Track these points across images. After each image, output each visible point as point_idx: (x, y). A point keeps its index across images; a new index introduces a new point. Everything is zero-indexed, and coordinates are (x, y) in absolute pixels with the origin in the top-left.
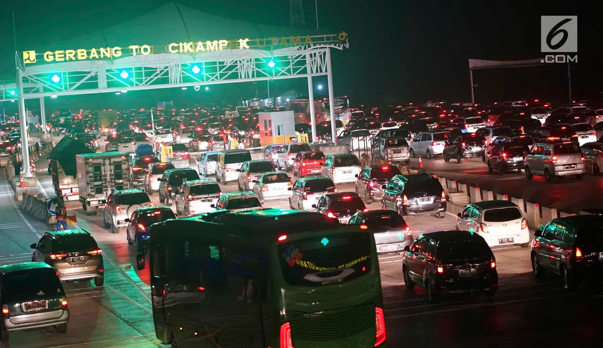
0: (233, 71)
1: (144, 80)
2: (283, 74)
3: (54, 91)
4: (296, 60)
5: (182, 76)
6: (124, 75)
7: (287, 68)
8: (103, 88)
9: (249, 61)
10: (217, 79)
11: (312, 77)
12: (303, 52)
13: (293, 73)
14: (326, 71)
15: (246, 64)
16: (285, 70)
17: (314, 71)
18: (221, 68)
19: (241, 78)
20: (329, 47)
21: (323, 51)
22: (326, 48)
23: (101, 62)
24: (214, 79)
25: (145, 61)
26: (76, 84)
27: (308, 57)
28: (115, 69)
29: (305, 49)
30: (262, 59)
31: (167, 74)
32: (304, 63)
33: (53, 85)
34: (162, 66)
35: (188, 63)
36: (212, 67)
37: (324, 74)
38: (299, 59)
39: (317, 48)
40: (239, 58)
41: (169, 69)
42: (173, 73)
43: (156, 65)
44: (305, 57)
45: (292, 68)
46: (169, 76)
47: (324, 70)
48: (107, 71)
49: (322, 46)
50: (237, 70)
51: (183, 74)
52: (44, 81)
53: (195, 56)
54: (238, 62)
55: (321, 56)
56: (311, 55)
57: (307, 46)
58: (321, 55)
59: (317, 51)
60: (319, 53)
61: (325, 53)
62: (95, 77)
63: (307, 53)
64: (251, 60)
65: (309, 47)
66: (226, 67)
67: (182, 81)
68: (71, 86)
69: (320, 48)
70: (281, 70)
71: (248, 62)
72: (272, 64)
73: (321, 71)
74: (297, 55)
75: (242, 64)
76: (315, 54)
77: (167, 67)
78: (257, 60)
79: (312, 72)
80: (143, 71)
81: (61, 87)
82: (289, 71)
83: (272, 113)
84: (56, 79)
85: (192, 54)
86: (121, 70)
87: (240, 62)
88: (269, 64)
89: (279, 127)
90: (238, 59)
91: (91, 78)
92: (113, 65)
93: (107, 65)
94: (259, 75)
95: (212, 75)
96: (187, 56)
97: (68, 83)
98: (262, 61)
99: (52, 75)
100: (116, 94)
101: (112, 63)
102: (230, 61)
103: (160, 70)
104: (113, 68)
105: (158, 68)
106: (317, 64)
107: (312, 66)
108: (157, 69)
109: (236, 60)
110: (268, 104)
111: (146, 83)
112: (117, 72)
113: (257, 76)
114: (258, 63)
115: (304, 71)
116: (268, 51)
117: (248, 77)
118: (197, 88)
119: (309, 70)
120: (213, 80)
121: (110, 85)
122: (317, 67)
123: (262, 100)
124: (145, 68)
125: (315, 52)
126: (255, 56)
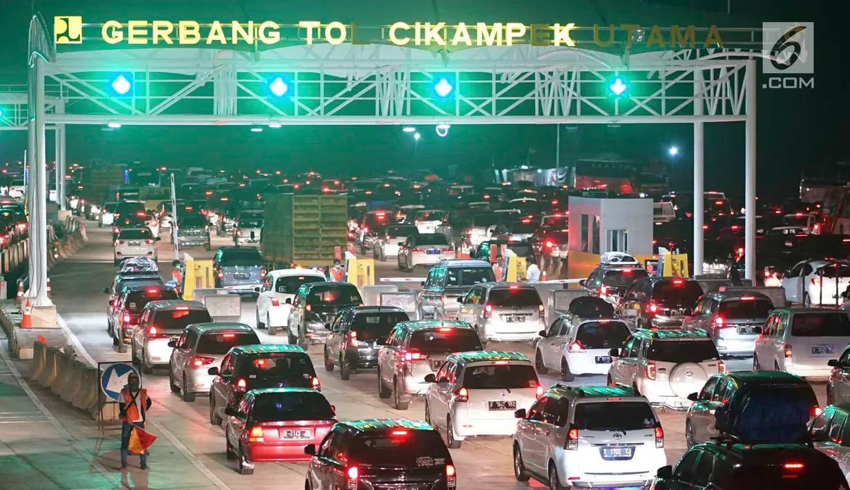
0: (528, 97)
1: (322, 101)
2: (641, 112)
3: (111, 113)
4: (672, 83)
5: (409, 99)
6: (279, 88)
7: (648, 99)
8: (224, 116)
9: (566, 77)
10: (491, 113)
11: (705, 123)
12: (686, 66)
13: (666, 113)
14: (743, 112)
15: (556, 82)
16: (645, 102)
17: (712, 109)
18: (500, 87)
19: (541, 113)
20: (755, 58)
21: (738, 65)
22: (747, 58)
23: (228, 54)
24: (483, 112)
25: (327, 59)
26: (164, 99)
27: (698, 76)
28: (260, 73)
29: (693, 57)
30: (597, 75)
31: (372, 93)
32: (687, 89)
33: (114, 99)
34: (362, 76)
35: (427, 70)
36: (481, 83)
37: (735, 117)
38: (678, 80)
39: (724, 58)
40: (538, 67)
41: (376, 83)
42: (389, 92)
43: (346, 71)
44: (691, 76)
45: (663, 98)
46: (377, 99)
47: (736, 110)
48: (240, 76)
49: (738, 52)
50: (534, 96)
51: (412, 96)
52: (94, 89)
53: (448, 55)
54: (537, 77)
55: (731, 78)
56: (706, 74)
57: (698, 50)
58: (733, 75)
59: (723, 66)
60: (729, 69)
61: (742, 72)
62: (208, 88)
63: (697, 68)
64: (570, 74)
65: (704, 53)
66: (508, 88)
67: (408, 112)
68: (154, 103)
69: (731, 58)
70: (636, 102)
71: (562, 78)
72: (618, 88)
73: (729, 112)
74: (672, 70)
75: (547, 82)
76: (717, 72)
77: (373, 78)
78: (584, 75)
79: (706, 112)
80: (322, 82)
81: (130, 104)
82: (656, 105)
83: (603, 200)
84: (121, 85)
85: (441, 50)
86: (272, 77)
87: (542, 77)
88: (613, 87)
89: (615, 232)
90: (537, 71)
91: (199, 91)
92: (257, 65)
93: (242, 63)
94: (587, 111)
95: (478, 103)
96: (427, 55)
97: (148, 97)
98: (598, 78)
99: (114, 76)
100: (253, 130)
101: (257, 59)
102: (518, 73)
103: (356, 83)
104: (254, 72)
105: (350, 79)
106: (721, 95)
107: (707, 99)
108: (346, 79)
109: (531, 71)
110: (552, 179)
111: (327, 109)
112: (262, 79)
113: (583, 113)
114: (588, 84)
115: (689, 110)
116: (619, 57)
117: (561, 113)
118: (442, 131)
119: (698, 109)
120: (478, 114)
121: (244, 107)
122: (720, 101)
123: (540, 171)
124: (327, 77)
125: (717, 67)
126: (581, 67)
